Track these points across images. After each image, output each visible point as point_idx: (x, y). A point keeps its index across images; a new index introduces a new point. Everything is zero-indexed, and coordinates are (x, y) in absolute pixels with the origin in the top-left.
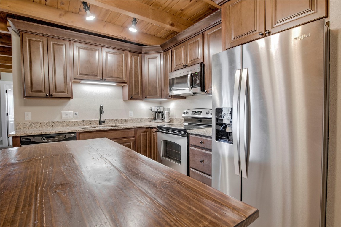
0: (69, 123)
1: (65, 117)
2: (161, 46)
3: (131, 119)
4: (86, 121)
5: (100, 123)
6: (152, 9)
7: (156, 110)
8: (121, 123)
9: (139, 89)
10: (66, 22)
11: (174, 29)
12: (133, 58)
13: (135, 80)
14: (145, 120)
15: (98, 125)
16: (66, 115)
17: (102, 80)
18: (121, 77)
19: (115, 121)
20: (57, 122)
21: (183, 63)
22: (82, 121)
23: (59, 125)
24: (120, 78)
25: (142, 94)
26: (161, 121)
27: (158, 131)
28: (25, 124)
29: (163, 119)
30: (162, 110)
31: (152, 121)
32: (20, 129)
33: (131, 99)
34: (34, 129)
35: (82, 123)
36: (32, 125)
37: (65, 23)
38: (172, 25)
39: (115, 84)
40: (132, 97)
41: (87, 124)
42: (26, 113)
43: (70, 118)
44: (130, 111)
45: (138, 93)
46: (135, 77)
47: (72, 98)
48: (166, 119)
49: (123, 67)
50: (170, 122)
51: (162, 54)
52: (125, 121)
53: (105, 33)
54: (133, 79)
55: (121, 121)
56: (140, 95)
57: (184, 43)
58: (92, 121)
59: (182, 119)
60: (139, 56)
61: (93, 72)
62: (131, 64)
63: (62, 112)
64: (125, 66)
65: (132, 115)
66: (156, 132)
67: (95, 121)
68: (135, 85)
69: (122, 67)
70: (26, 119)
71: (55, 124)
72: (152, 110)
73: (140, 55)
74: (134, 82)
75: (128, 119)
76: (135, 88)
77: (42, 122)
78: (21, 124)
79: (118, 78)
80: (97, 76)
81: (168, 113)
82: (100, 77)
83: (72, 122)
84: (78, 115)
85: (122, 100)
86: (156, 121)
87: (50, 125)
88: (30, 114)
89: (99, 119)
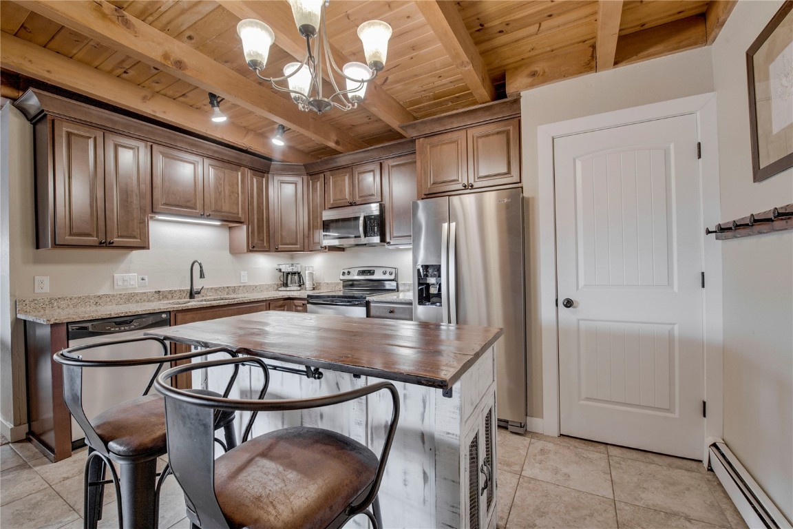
0: (131, 297)
1: (121, 284)
2: (304, 165)
3: (244, 286)
4: (164, 292)
5: (192, 295)
6: (313, 118)
7: (290, 269)
8: (228, 294)
9: (265, 234)
10: (153, 111)
11: (339, 148)
12: (255, 180)
13: (258, 219)
14: (268, 288)
15: (189, 300)
16: (124, 281)
17: (202, 216)
18: (235, 211)
19: (216, 290)
20: (107, 296)
21: (347, 197)
22: (156, 292)
23: (110, 301)
24: (234, 214)
25: (269, 242)
26: (299, 288)
27: (309, 303)
28: (36, 302)
29: (301, 284)
30: (299, 270)
31: (280, 289)
32: (26, 312)
33: (251, 251)
34: (58, 310)
35: (156, 296)
36: (53, 304)
37: (152, 113)
38: (337, 143)
39: (218, 223)
40: (254, 247)
41: (165, 297)
42: (37, 278)
43: (130, 287)
44: (242, 272)
45: (263, 240)
46: (257, 213)
47: (149, 249)
48: (308, 284)
49: (238, 194)
50: (314, 289)
51: (305, 177)
52: (234, 290)
53: (219, 136)
54: (255, 216)
55: (227, 290)
56: (265, 244)
57: (349, 170)
58: (175, 291)
59: (338, 284)
60: (263, 177)
61: (188, 201)
62: (252, 190)
63: (115, 275)
64: (242, 192)
65: (245, 279)
66: (303, 304)
67: (180, 291)
68: (258, 227)
69: (236, 195)
70: (37, 290)
71: (103, 299)
72: (280, 270)
73: (266, 175)
74: (256, 220)
75: (240, 287)
76: (259, 232)
77: (75, 296)
78: (27, 302)
79: (230, 213)
80: (194, 208)
81: (311, 274)
82: (199, 211)
83: (137, 294)
84: (147, 280)
85: (228, 252)
86: (288, 289)
87: (92, 301)
88: (47, 280)
89: (189, 288)
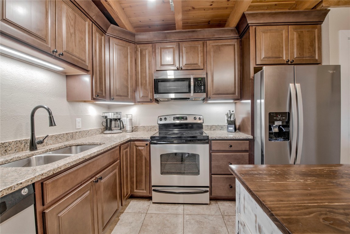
3: (80, 132)
5: (33, 145)
26: (120, 131)
29: (122, 128)
30: (119, 117)
31: (105, 132)
40: (98, 95)
44: (77, 119)
45: (103, 91)
48: (128, 127)
50: (133, 131)
54: (98, 68)
55: (66, 136)
56: (104, 95)
58: (10, 143)
61: (39, 30)
65: (80, 125)
66: (146, 145)
67: (16, 142)
68: (100, 79)
72: (105, 117)
74: (98, 72)
75: (77, 132)
76: (100, 83)
79: (79, 58)
80: (45, 41)
81: (131, 120)
82: (51, 46)
85: (65, 100)
89: (29, 138)
